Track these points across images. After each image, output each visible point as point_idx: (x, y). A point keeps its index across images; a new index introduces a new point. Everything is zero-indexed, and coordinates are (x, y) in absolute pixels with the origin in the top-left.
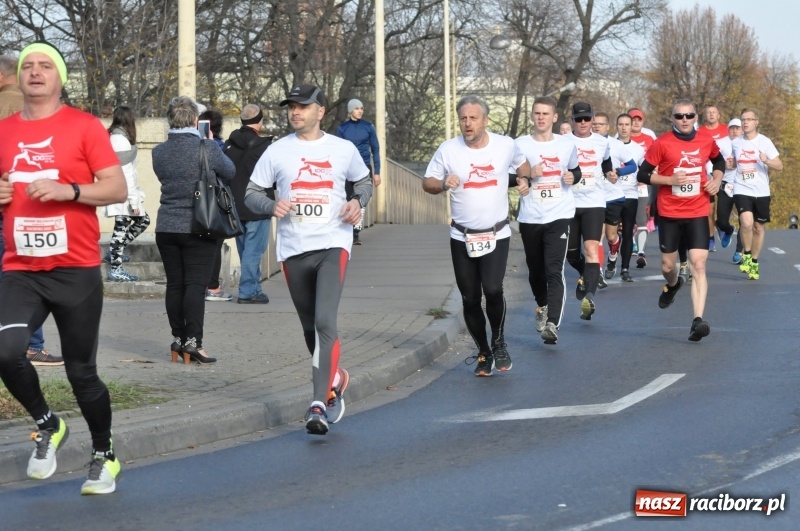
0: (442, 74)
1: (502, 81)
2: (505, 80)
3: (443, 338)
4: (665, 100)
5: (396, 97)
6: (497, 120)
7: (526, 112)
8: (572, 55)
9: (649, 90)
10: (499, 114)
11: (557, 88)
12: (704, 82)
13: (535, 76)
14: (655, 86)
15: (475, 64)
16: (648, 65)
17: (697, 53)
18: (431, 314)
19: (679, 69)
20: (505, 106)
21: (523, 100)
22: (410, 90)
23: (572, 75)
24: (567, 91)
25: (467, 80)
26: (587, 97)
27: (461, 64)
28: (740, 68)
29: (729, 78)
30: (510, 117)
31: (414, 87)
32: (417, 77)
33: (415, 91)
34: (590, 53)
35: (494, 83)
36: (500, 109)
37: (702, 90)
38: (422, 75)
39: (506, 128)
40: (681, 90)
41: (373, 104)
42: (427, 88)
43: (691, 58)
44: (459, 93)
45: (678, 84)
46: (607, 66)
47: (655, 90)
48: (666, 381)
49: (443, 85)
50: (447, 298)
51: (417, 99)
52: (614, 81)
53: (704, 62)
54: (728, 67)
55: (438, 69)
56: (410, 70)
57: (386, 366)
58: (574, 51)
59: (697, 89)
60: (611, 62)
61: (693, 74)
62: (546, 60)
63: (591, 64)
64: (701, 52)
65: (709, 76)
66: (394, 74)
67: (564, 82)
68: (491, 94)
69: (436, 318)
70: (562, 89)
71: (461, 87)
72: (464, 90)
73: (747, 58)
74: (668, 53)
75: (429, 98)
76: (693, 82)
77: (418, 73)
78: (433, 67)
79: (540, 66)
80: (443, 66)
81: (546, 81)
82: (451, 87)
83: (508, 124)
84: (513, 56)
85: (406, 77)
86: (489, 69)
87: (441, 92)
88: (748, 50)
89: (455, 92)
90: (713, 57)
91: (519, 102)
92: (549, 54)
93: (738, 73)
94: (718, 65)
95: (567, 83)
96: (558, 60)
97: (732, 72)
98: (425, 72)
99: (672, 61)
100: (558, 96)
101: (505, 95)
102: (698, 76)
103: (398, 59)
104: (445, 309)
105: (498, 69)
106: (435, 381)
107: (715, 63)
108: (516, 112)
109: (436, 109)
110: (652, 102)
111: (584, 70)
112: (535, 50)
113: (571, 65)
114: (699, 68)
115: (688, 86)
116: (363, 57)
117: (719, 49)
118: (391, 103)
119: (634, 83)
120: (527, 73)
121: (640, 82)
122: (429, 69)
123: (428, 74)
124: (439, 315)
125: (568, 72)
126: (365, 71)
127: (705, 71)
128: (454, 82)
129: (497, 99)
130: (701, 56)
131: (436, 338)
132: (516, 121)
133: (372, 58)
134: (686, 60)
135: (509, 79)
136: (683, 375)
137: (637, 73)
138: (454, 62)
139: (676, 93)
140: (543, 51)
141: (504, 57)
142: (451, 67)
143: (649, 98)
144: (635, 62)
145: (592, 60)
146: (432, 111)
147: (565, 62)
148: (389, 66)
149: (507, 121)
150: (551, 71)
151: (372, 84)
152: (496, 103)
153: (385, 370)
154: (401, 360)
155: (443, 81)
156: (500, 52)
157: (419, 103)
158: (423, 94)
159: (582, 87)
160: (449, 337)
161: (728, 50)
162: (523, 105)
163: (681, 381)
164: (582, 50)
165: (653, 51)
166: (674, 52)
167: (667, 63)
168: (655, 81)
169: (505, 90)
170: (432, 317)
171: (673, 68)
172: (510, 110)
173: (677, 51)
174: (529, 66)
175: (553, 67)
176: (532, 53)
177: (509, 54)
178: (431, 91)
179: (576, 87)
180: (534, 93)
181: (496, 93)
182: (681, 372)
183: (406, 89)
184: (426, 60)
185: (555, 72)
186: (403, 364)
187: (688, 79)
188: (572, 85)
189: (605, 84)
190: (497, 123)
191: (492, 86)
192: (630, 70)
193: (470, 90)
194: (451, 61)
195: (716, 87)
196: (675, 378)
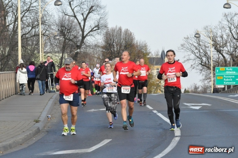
0: (39, 47)
1: (58, 49)
2: (59, 49)
3: (38, 129)
4: (107, 55)
5: (25, 54)
6: (56, 61)
7: (65, 58)
8: (79, 41)
9: (102, 51)
10: (57, 59)
11: (74, 51)
12: (118, 49)
13: (67, 47)
14: (104, 50)
15: (49, 44)
16: (102, 44)
17: (116, 41)
18: (34, 121)
19: (111, 45)
20: (58, 57)
21: (64, 54)
22: (29, 52)
23: (79, 47)
24: (77, 52)
25: (46, 49)
26: (83, 54)
27: (45, 44)
28: (130, 45)
29: (127, 48)
30: (60, 60)
31: (30, 51)
32: (31, 48)
33: (31, 52)
34: (84, 40)
35: (55, 49)
36: (57, 58)
37: (118, 52)
38: (33, 47)
39: (59, 63)
40: (112, 52)
41: (18, 56)
42: (34, 51)
43: (115, 42)
44: (44, 52)
45: (111, 49)
46: (90, 44)
47: (104, 52)
48: (106, 141)
49: (39, 50)
50: (40, 116)
51: (31, 54)
52: (92, 49)
53: (119, 43)
54: (126, 45)
55: (38, 45)
56: (29, 45)
57: (21, 138)
58: (80, 40)
59: (117, 51)
60: (91, 43)
61: (115, 47)
62: (71, 43)
63: (84, 44)
64: (118, 40)
65: (120, 47)
66: (24, 47)
67: (76, 49)
68: (54, 53)
69: (36, 123)
70: (76, 51)
71: (45, 51)
72: (46, 51)
73: (132, 41)
74: (108, 40)
75: (35, 54)
76: (115, 49)
77: (32, 46)
78: (36, 45)
79: (69, 44)
80: (39, 45)
81: (71, 49)
82: (42, 51)
83: (59, 62)
84: (61, 41)
85: (28, 48)
86: (53, 45)
87: (39, 52)
88: (132, 39)
89: (43, 52)
90: (121, 42)
91: (63, 55)
92: (72, 41)
93: (129, 46)
94: (123, 44)
95: (77, 49)
96: (74, 42)
97: (127, 46)
98: (34, 46)
99: (109, 43)
100: (75, 53)
101: (59, 53)
102: (117, 48)
103: (25, 42)
104: (39, 119)
105: (57, 45)
106: (36, 142)
107: (122, 43)
108: (62, 58)
109: (37, 58)
110: (103, 55)
111: (83, 45)
112: (68, 39)
113: (79, 44)
114: (117, 45)
115: (114, 50)
116: (15, 42)
117: (123, 39)
118: (23, 55)
119: (98, 49)
120: (65, 47)
121: (100, 49)
122: (35, 45)
123: (35, 47)
124: (37, 122)
125: (77, 46)
126: (16, 46)
127: (119, 46)
128: (43, 49)
129: (56, 54)
130: (118, 41)
131: (36, 129)
132: (62, 61)
133: (17, 42)
134: (113, 42)
135: (60, 48)
136: (111, 140)
137: (99, 46)
138: (43, 43)
139: (110, 53)
140: (70, 40)
141: (58, 41)
142: (42, 45)
143: (103, 54)
144: (98, 43)
145: (85, 42)
146: (36, 58)
147: (77, 43)
148: (23, 45)
149: (59, 61)
150: (72, 46)
151: (17, 50)
152: (56, 56)
153: (20, 139)
154: (25, 136)
155: (39, 49)
156: (57, 40)
157: (32, 56)
158: (33, 53)
159: (82, 51)
160: (40, 129)
161: (126, 39)
162: (64, 56)
163: (110, 141)
164: (82, 39)
165: (103, 40)
166: (109, 40)
167: (107, 44)
168: (104, 49)
169: (58, 52)
170: (35, 122)
171: (109, 45)
172: (60, 58)
173: (111, 40)
174: (66, 44)
175: (73, 44)
176: (67, 40)
177: (60, 40)
178: (36, 52)
179: (80, 51)
180: (67, 53)
181: (56, 53)
182: (110, 139)
183: (28, 51)
184: (34, 42)
185: (74, 46)
186: (26, 137)
187: (114, 48)
188: (79, 50)
189: (89, 50)
190: (56, 62)
191: (55, 50)
192: (97, 45)
193: (48, 52)
194: (42, 43)
195: (122, 51)
196: (109, 141)
